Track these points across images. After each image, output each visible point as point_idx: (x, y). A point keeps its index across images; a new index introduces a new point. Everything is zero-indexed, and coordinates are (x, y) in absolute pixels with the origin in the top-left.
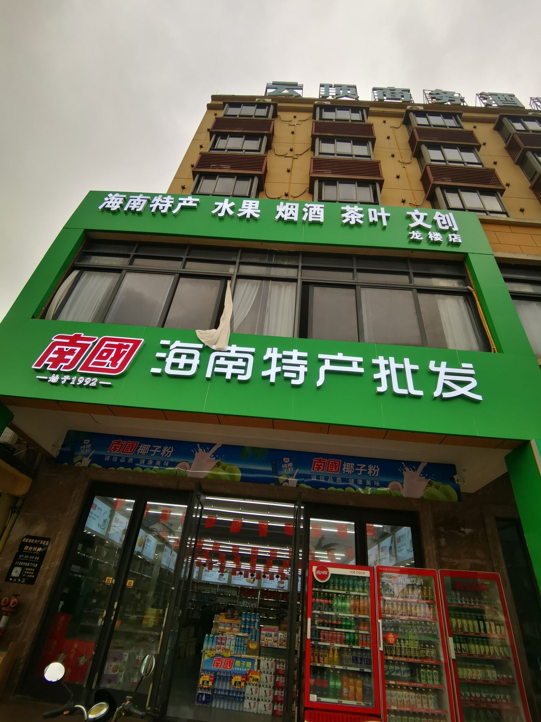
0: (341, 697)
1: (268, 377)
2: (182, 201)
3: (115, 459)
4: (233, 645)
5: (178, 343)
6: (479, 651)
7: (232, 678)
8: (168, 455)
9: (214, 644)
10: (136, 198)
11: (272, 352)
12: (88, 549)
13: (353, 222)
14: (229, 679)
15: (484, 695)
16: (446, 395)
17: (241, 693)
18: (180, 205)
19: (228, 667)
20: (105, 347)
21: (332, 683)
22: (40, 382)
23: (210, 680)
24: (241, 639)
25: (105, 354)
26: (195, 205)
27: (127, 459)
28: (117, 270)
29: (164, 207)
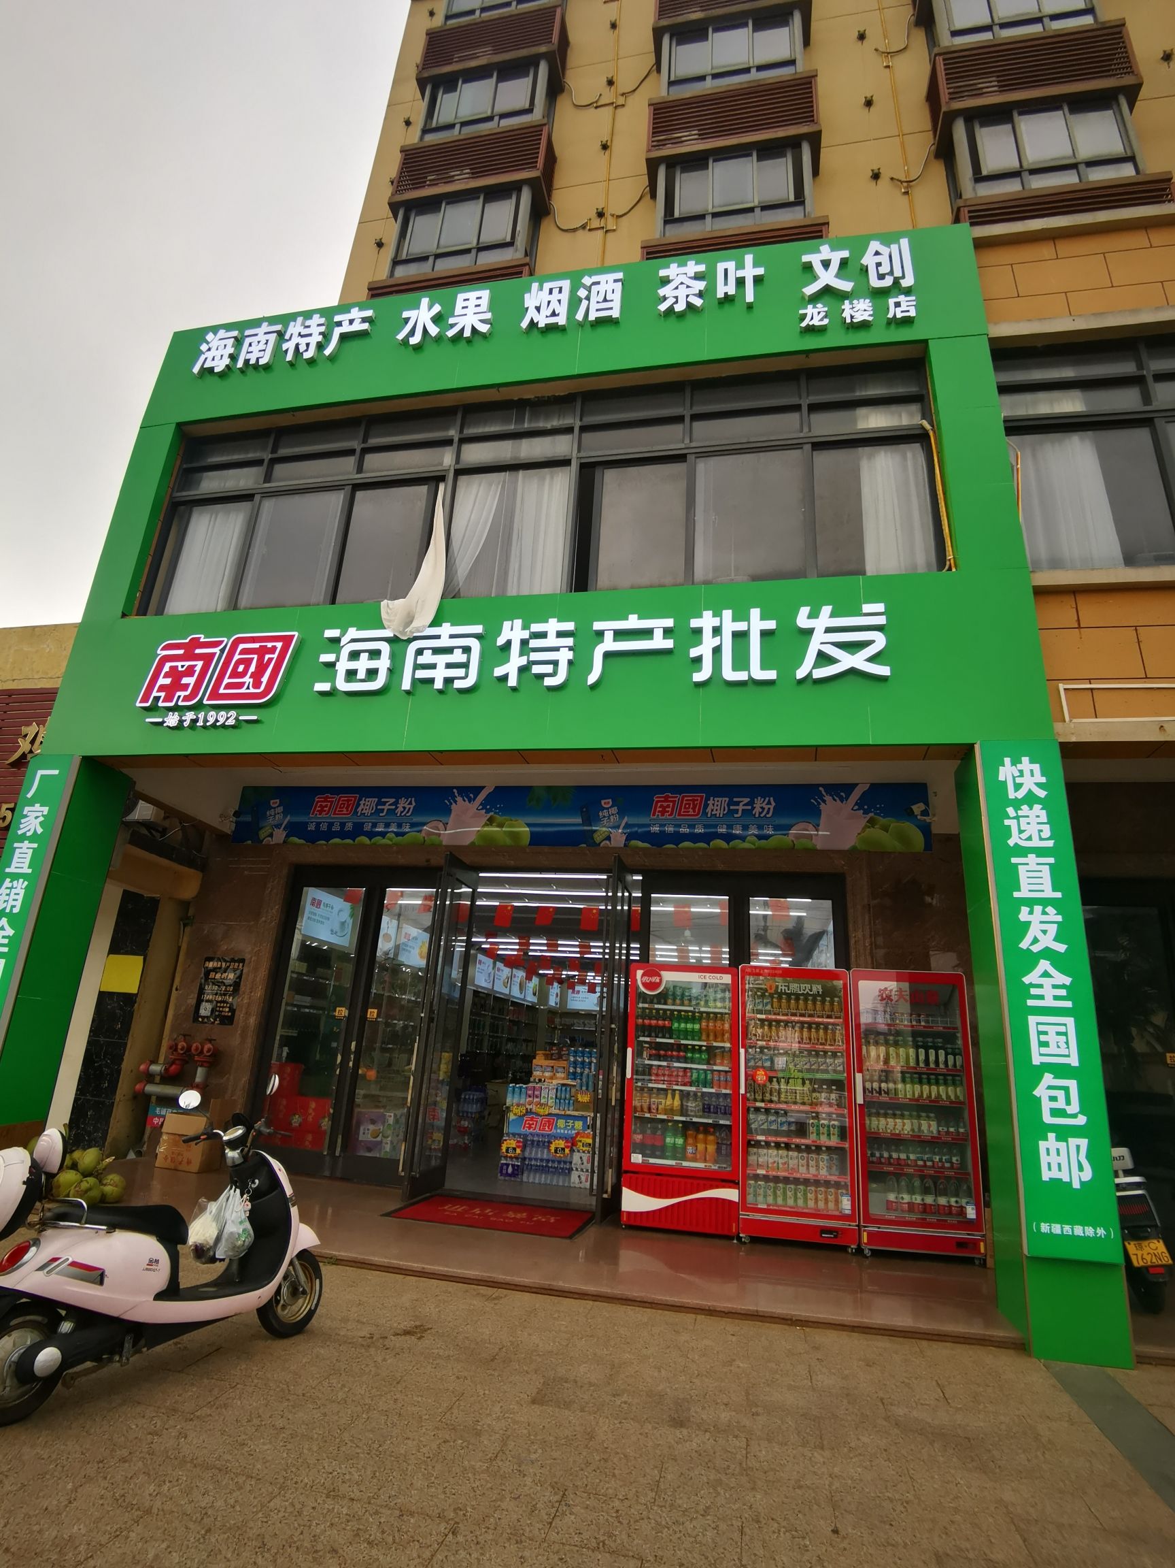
0: (685, 1158)
1: (504, 678)
2: (339, 324)
3: (324, 827)
4: (552, 1098)
5: (353, 633)
6: (911, 1092)
7: (551, 1143)
8: (408, 812)
9: (523, 1096)
10: (256, 335)
11: (512, 630)
12: (320, 970)
13: (680, 307)
14: (546, 1144)
15: (912, 1157)
16: (819, 673)
17: (565, 1163)
18: (337, 331)
19: (547, 1129)
20: (239, 654)
21: (669, 1140)
22: (154, 727)
23: (518, 1147)
24: (566, 1089)
25: (241, 668)
26: (366, 326)
27: (343, 825)
28: (246, 497)
29: (308, 345)
